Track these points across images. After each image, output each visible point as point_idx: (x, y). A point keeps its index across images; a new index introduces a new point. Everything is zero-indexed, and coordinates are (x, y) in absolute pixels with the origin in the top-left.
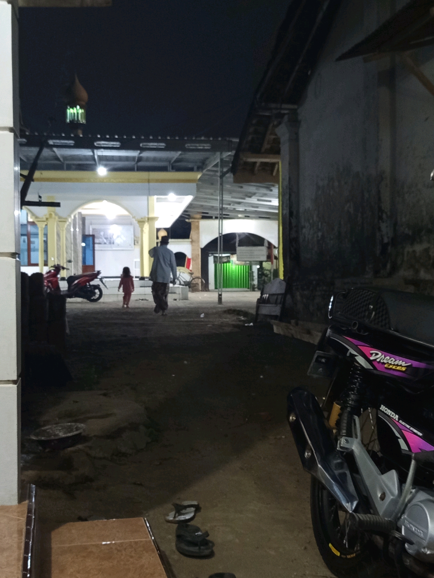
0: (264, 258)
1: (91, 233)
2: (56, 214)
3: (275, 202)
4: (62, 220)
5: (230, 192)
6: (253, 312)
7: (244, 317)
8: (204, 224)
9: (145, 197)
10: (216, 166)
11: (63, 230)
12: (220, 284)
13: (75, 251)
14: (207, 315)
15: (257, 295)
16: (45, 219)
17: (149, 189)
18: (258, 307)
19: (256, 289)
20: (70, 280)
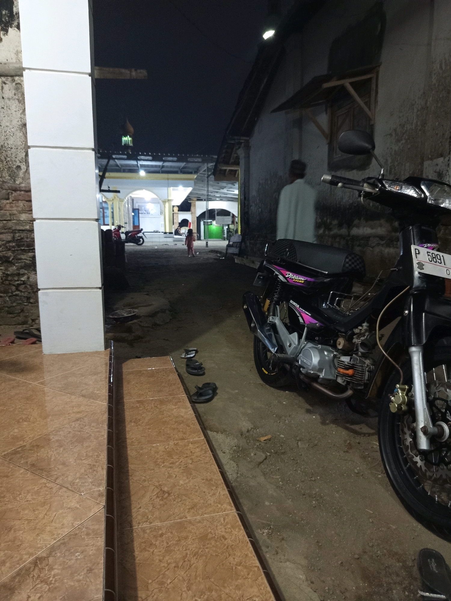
0: (230, 223)
1: (137, 208)
2: (118, 197)
3: (236, 192)
4: (121, 200)
5: (212, 186)
6: (224, 251)
7: (220, 254)
8: (198, 203)
9: (166, 188)
10: (205, 171)
11: (122, 206)
12: (207, 237)
13: (129, 218)
14: (200, 253)
15: (226, 243)
16: (112, 200)
17: (168, 184)
18: (227, 249)
19: (226, 240)
20: (127, 233)
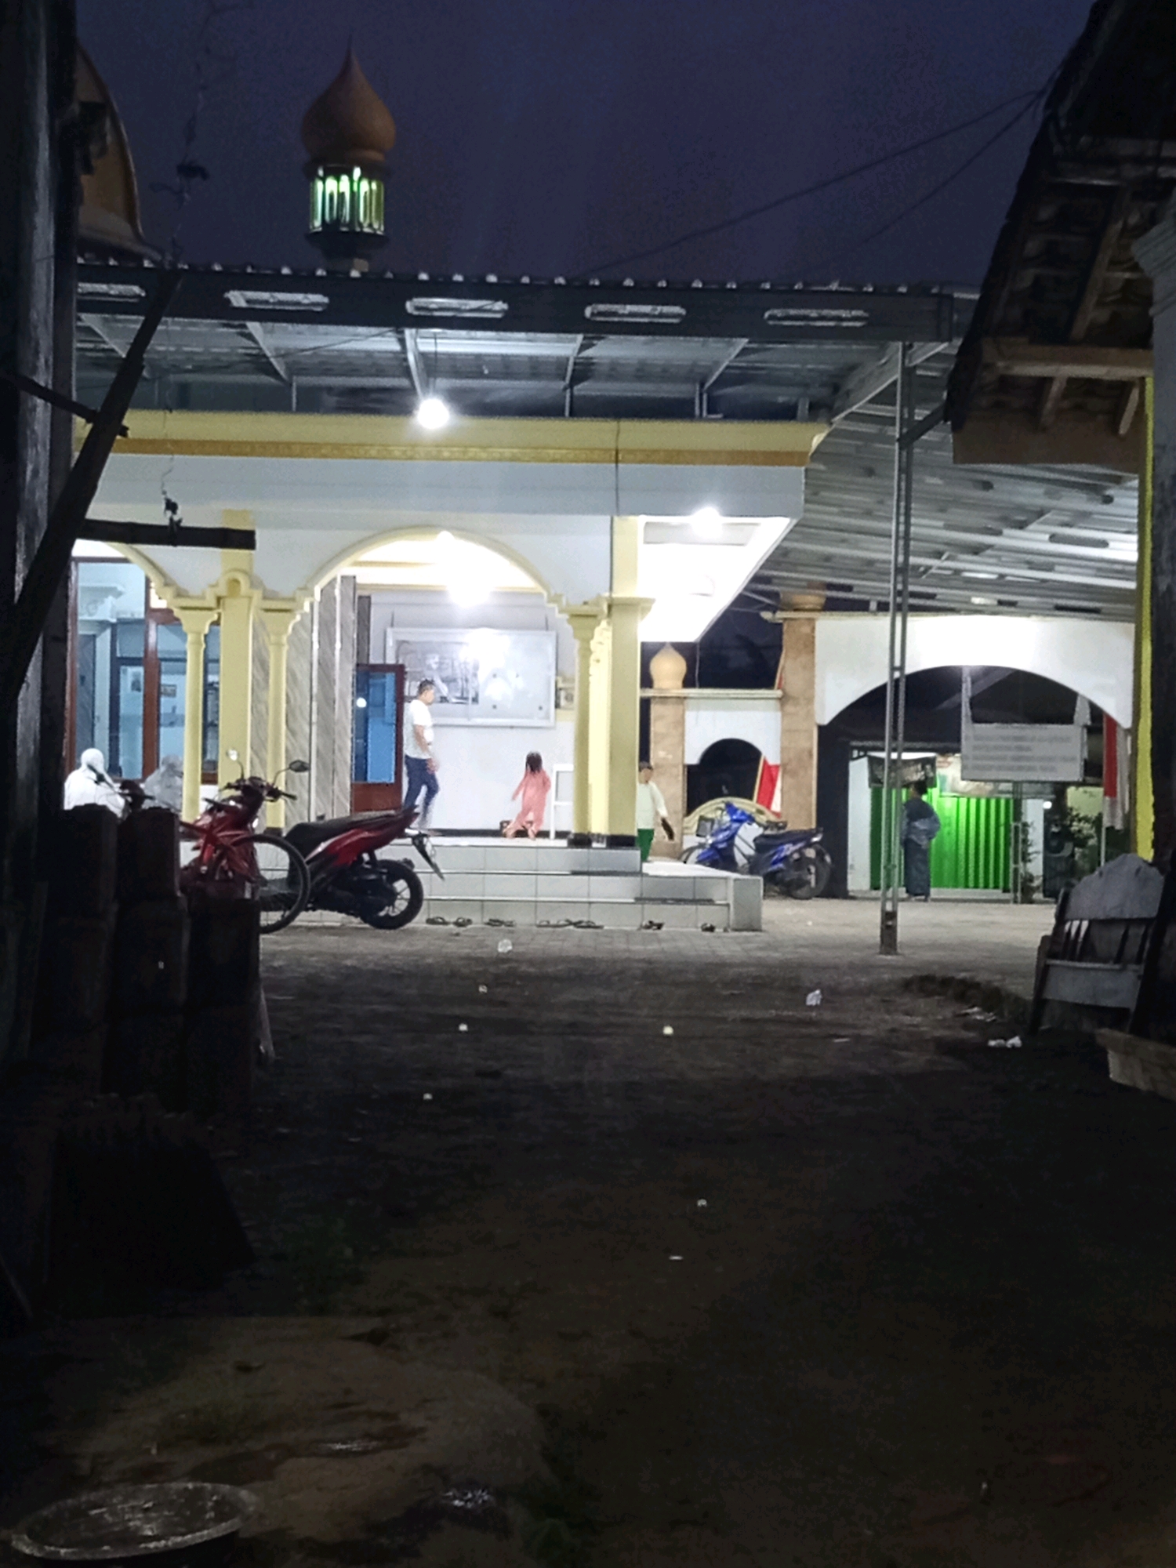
0: (1073, 771)
1: (391, 660)
2: (255, 583)
3: (1125, 548)
4: (279, 606)
5: (942, 506)
6: (1024, 989)
7: (987, 1009)
8: (831, 629)
9: (605, 520)
10: (885, 397)
11: (279, 645)
12: (889, 875)
13: (327, 729)
14: (831, 995)
15: (1037, 921)
16: (212, 603)
17: (617, 489)
18: (1043, 974)
19: (1038, 896)
20: (299, 839)
